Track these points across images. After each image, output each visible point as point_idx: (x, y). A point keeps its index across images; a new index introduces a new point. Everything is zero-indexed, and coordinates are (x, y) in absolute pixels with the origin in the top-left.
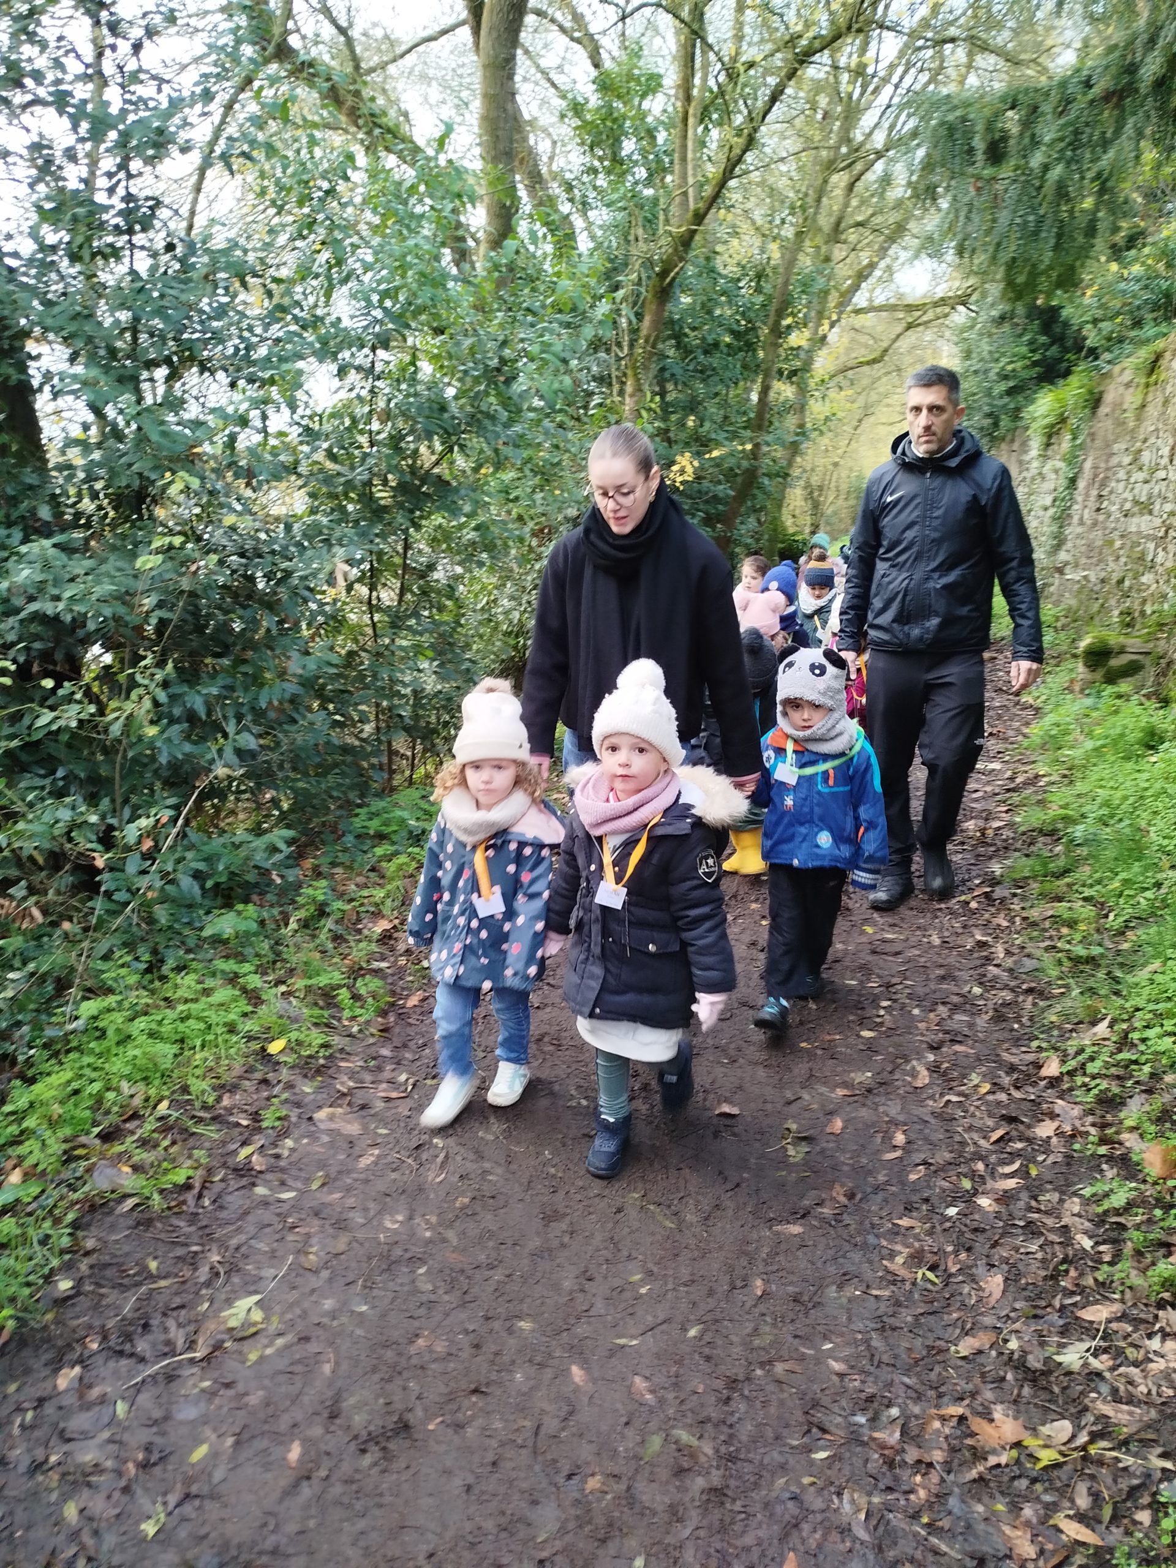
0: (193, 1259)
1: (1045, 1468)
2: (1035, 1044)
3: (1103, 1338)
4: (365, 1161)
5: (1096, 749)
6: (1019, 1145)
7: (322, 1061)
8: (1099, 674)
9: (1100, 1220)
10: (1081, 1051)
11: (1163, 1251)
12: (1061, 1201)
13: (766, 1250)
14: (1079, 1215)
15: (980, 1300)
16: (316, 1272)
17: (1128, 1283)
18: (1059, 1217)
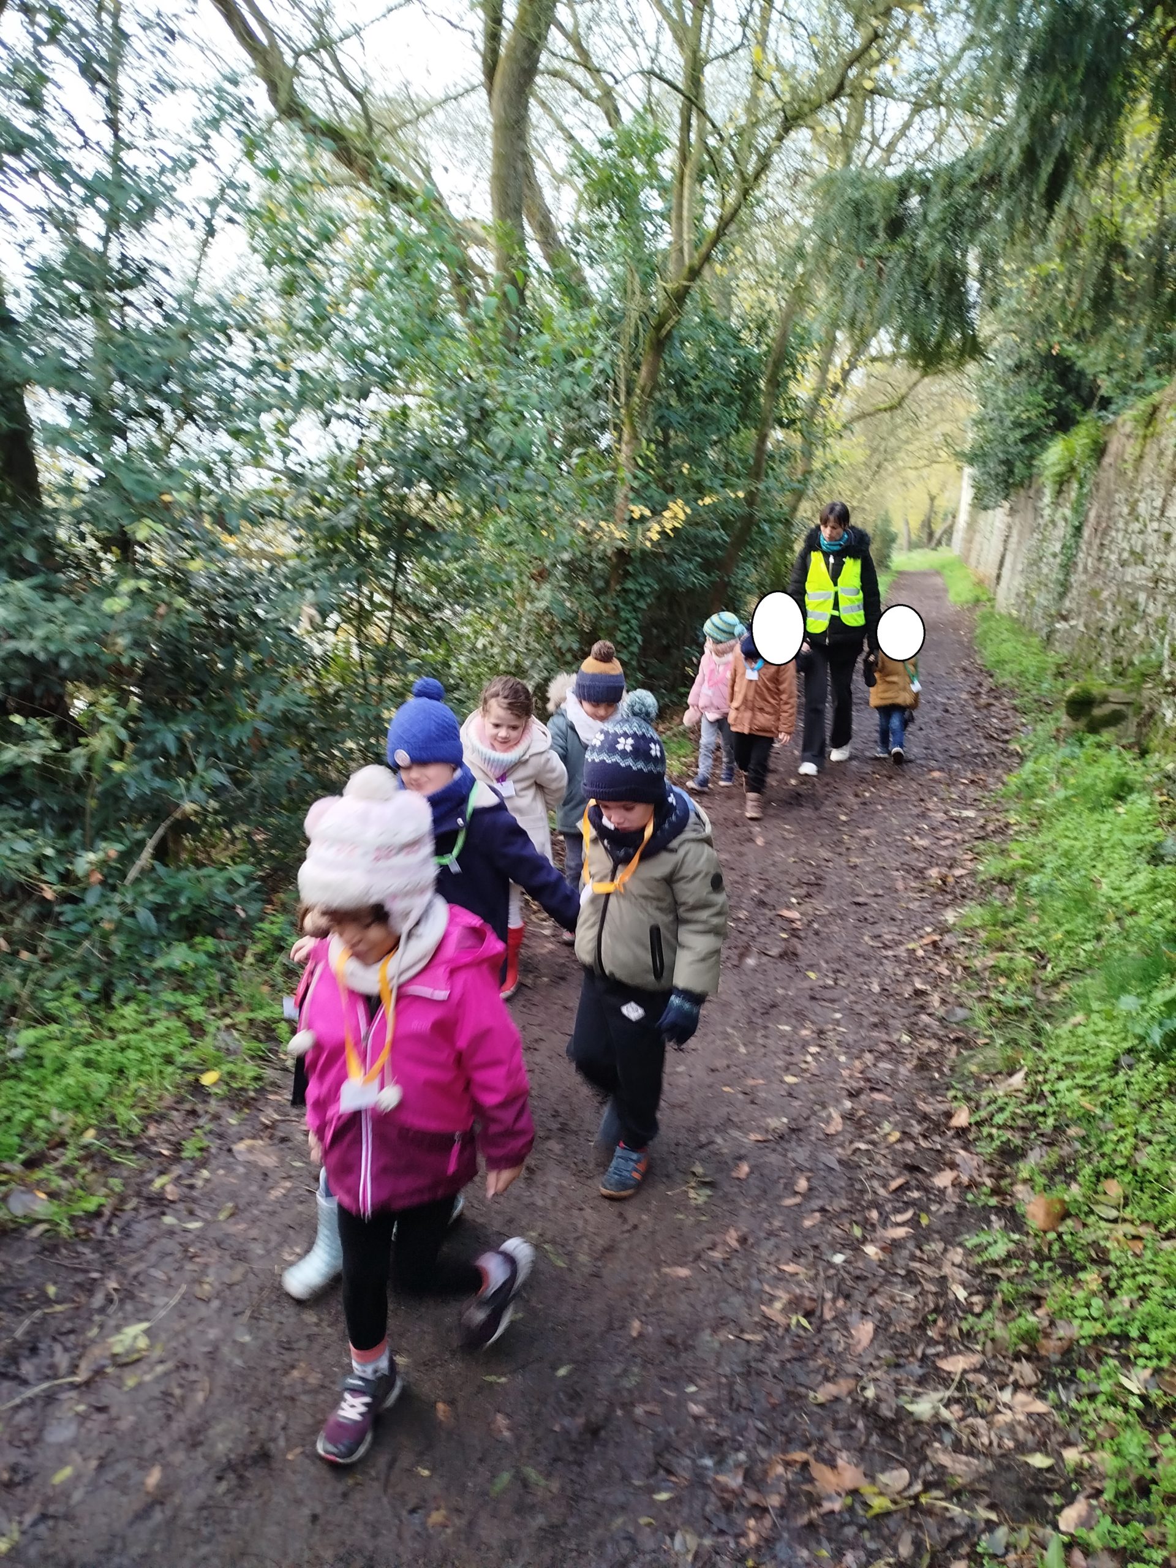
0: (89, 1287)
1: (877, 1516)
2: (951, 1094)
3: (958, 1389)
4: (277, 1193)
5: (1067, 799)
6: (916, 1194)
7: (252, 1094)
8: (1082, 724)
9: (976, 1272)
10: (993, 1101)
11: (1032, 1303)
12: (945, 1250)
13: (650, 1291)
14: (960, 1266)
15: (848, 1347)
16: (207, 1301)
17: (991, 1334)
18: (940, 1268)
